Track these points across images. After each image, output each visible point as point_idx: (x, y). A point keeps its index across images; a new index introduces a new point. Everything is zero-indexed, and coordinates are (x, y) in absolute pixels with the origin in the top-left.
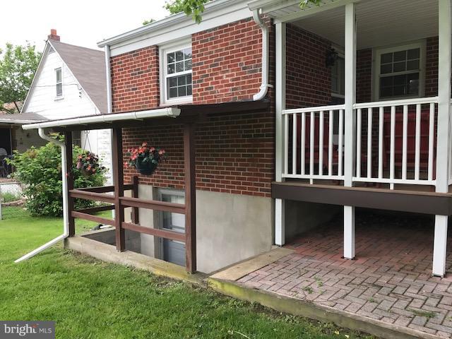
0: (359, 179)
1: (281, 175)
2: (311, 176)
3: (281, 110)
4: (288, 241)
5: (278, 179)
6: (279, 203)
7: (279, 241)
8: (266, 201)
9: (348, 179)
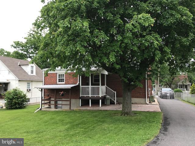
0: (91, 96)
1: (81, 96)
2: (85, 96)
3: (81, 86)
4: (81, 106)
5: (80, 96)
6: (80, 100)
7: (80, 106)
8: (78, 100)
9: (90, 96)
